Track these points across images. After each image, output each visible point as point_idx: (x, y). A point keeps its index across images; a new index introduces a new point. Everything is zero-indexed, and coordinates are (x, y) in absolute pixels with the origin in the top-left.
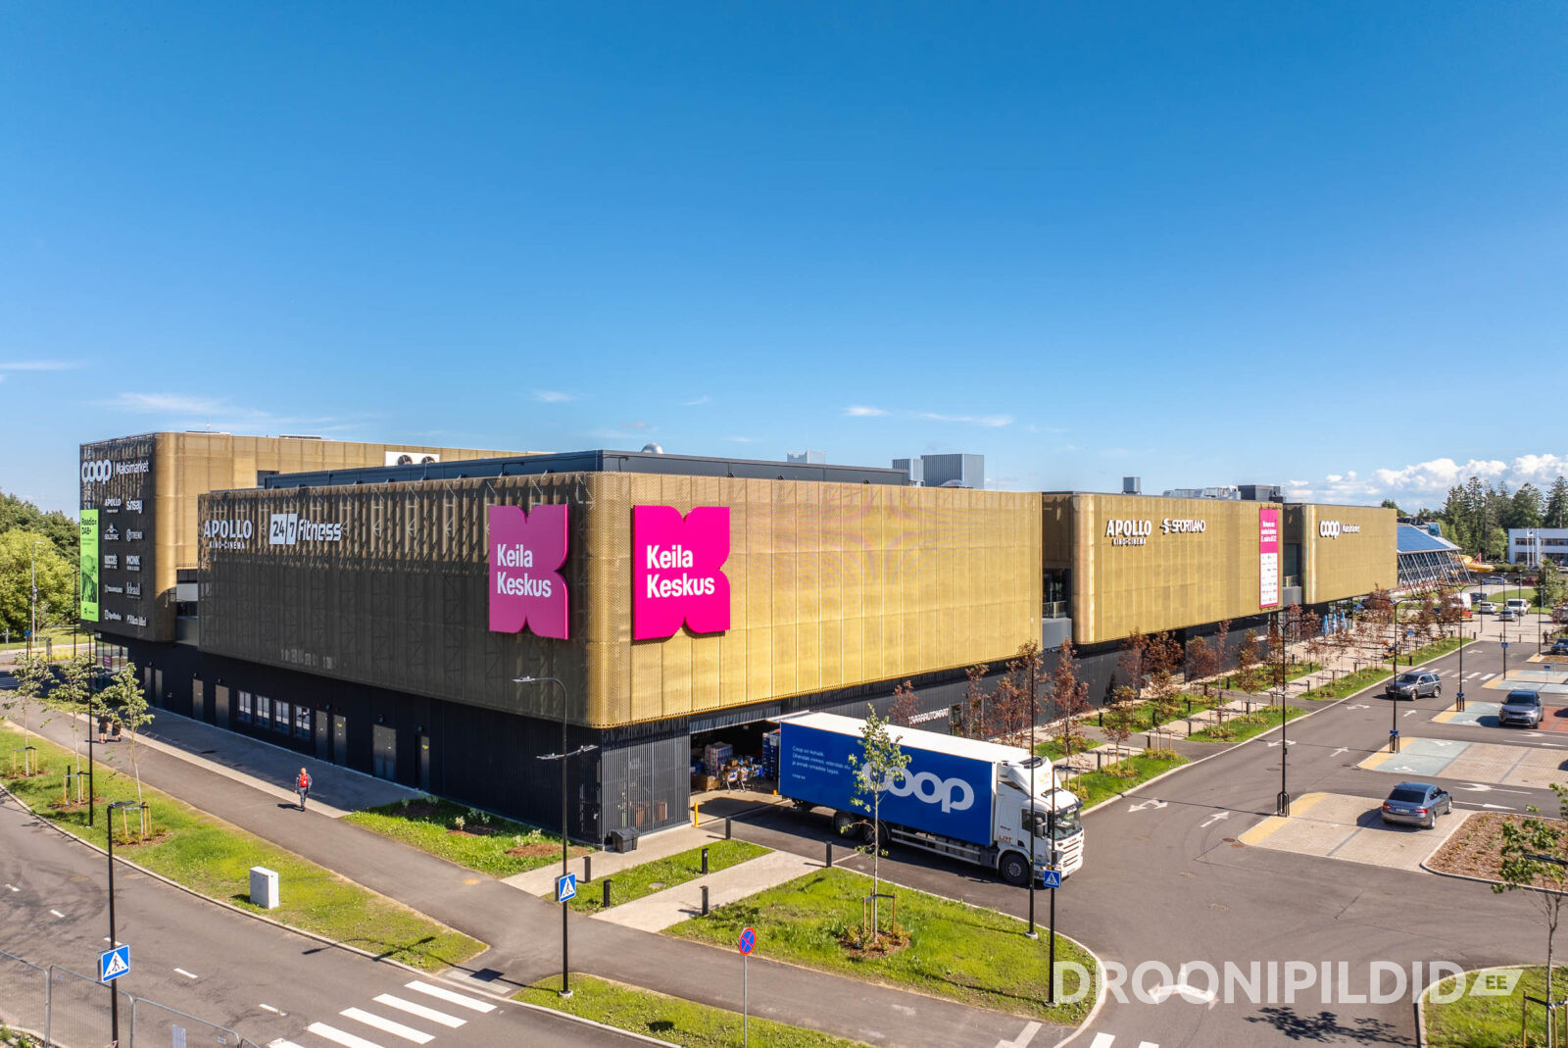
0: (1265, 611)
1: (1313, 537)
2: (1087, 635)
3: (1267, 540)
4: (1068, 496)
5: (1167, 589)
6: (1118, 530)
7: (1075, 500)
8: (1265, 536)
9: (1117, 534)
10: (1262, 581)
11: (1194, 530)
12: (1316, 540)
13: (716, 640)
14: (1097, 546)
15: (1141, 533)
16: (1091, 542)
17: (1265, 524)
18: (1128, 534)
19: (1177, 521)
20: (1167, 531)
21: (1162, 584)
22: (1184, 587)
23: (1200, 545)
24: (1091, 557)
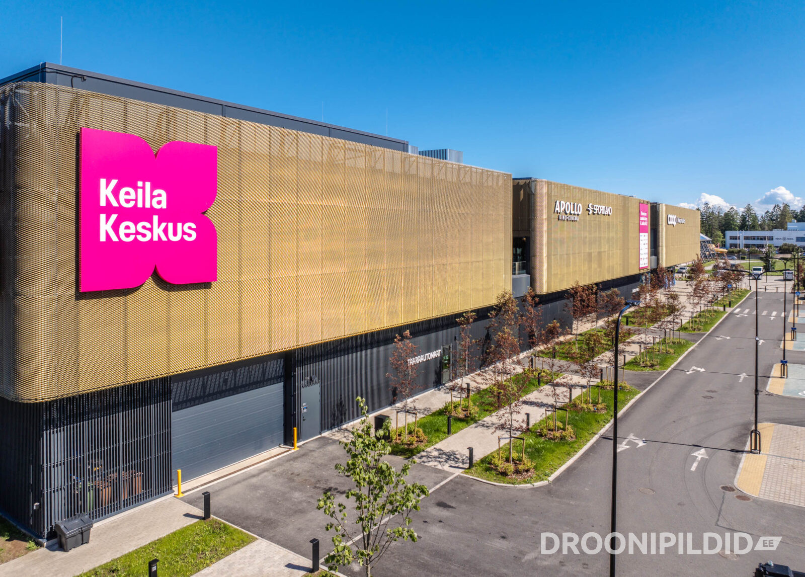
0: (642, 271)
1: (664, 224)
2: (541, 287)
3: (643, 224)
4: (528, 181)
5: (590, 254)
6: (562, 209)
7: (533, 184)
8: (642, 221)
9: (561, 212)
10: (641, 252)
11: (605, 213)
12: (666, 226)
13: (200, 293)
14: (549, 219)
15: (576, 213)
16: (545, 216)
17: (643, 214)
18: (568, 212)
19: (597, 206)
20: (591, 213)
21: (587, 250)
22: (600, 253)
23: (608, 224)
24: (545, 228)
